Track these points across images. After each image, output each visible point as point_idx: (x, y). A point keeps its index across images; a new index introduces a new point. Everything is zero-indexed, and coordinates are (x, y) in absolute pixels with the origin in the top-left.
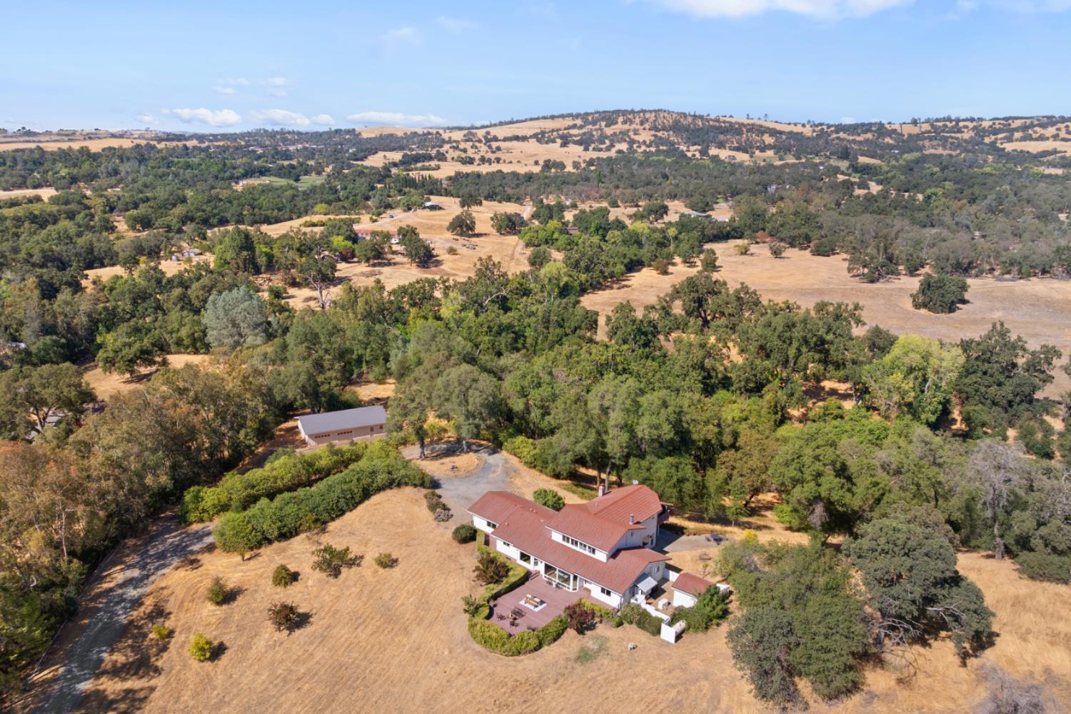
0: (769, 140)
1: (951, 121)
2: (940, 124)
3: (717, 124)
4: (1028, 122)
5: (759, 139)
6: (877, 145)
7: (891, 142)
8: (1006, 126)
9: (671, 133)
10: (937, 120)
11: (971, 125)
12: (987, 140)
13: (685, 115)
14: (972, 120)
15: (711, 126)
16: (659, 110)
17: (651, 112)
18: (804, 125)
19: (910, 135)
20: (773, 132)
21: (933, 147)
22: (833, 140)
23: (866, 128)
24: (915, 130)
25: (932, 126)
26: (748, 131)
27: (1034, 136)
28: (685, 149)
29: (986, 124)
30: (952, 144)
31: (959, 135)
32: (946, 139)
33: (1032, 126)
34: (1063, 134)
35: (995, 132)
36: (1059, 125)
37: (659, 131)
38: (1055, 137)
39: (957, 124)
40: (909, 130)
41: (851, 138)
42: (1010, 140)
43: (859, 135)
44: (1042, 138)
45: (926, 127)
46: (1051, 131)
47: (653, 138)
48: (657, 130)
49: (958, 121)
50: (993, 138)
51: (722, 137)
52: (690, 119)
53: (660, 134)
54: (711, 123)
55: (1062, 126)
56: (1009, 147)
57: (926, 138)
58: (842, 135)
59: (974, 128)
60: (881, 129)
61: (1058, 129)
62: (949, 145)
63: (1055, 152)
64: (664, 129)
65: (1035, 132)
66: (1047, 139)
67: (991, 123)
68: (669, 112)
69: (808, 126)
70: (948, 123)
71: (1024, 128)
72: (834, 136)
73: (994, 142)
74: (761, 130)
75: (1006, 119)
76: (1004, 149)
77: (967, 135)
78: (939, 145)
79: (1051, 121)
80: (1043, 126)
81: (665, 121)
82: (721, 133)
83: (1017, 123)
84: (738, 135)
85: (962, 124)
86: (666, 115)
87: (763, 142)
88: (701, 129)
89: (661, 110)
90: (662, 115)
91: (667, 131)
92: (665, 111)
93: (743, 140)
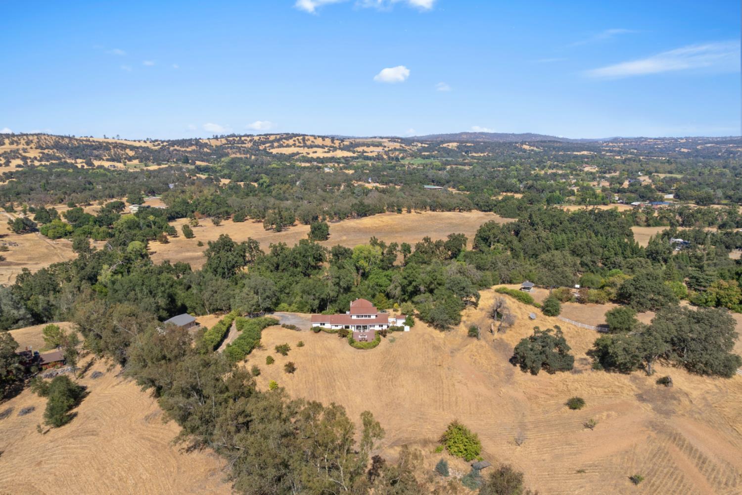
0: (131, 153)
1: (237, 137)
2: (231, 139)
3: (89, 144)
4: (278, 137)
5: (123, 152)
6: (201, 153)
7: (208, 151)
8: (266, 139)
9: (55, 151)
10: (229, 136)
11: (248, 139)
12: (261, 148)
13: (63, 137)
14: (248, 136)
16: (39, 134)
17: (33, 135)
18: (145, 142)
19: (216, 146)
20: (132, 148)
21: (234, 153)
22: (173, 151)
23: (190, 142)
24: (218, 143)
25: (227, 140)
26: (114, 147)
27: (285, 145)
28: (73, 162)
29: (256, 138)
30: (244, 150)
31: (243, 145)
32: (239, 148)
33: (281, 139)
34: (297, 143)
35: (264, 143)
36: (294, 139)
37: (45, 149)
38: (295, 145)
39: (240, 138)
40: (214, 143)
41: (183, 149)
42: (272, 147)
43: (187, 147)
44: (288, 146)
45: (224, 141)
46: (291, 142)
47: (41, 155)
48: (42, 148)
49: (240, 137)
50: (264, 146)
51: (96, 152)
52: (67, 140)
53: (46, 151)
54: (84, 142)
55: (296, 139)
56: (274, 151)
57: (227, 148)
58: (176, 147)
59: (251, 141)
60: (197, 142)
61: (294, 141)
62: (242, 152)
63: (298, 153)
64: (48, 147)
65: (284, 143)
66: (291, 146)
67: (258, 138)
68: (48, 136)
69: (148, 142)
70: (235, 138)
71: (278, 140)
72: (172, 148)
73: (265, 149)
74: (122, 147)
75: (265, 135)
76: (272, 153)
77: (249, 145)
78: (237, 152)
79: (289, 136)
80: (287, 139)
81: (47, 142)
82: (95, 149)
83: (272, 138)
84: (107, 150)
85: (243, 138)
86: (46, 137)
87: (127, 154)
88: (78, 147)
89: (41, 134)
90: (43, 137)
91: (51, 149)
92: (44, 135)
93: (113, 153)
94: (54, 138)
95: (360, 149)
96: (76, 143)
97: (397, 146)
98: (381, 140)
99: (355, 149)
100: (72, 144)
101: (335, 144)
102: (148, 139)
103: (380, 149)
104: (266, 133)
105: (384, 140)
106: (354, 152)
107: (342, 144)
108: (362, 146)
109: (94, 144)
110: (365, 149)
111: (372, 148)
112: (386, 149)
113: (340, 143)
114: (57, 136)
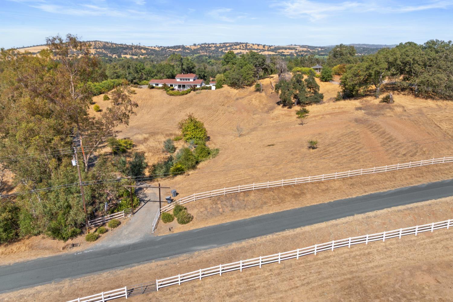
0: (144, 51)
1: (207, 45)
2: (203, 45)
3: (122, 46)
4: (231, 44)
5: (140, 51)
6: (184, 53)
7: (188, 51)
9: (103, 50)
10: (202, 44)
11: (213, 46)
13: (107, 43)
14: (213, 44)
15: (120, 47)
16: (96, 41)
17: (92, 42)
18: (155, 47)
19: (194, 49)
20: (145, 49)
21: (203, 53)
22: (168, 51)
23: (179, 47)
24: (196, 48)
25: (201, 46)
26: (135, 48)
27: (234, 48)
28: (111, 55)
29: (218, 45)
30: (209, 51)
31: (211, 49)
32: (207, 50)
33: (232, 45)
34: (242, 48)
35: (222, 48)
36: (240, 45)
37: (98, 49)
38: (240, 49)
39: (209, 45)
40: (193, 48)
41: (174, 50)
42: (226, 49)
43: (177, 49)
45: (199, 47)
46: (238, 47)
47: (95, 52)
48: (96, 49)
49: (209, 44)
50: (221, 49)
51: (125, 51)
53: (98, 50)
54: (119, 46)
55: (241, 45)
57: (200, 50)
58: (170, 49)
59: (215, 47)
60: (183, 47)
61: (240, 46)
62: (208, 52)
63: (241, 53)
64: (99, 48)
65: (234, 47)
66: (238, 49)
67: (219, 45)
68: (100, 42)
69: (156, 48)
70: (206, 45)
71: (230, 46)
72: (168, 50)
73: (222, 50)
74: (140, 48)
75: (224, 43)
76: (225, 53)
77: (213, 49)
78: (205, 52)
80: (236, 45)
81: (99, 45)
82: (124, 49)
83: (228, 45)
84: (131, 50)
85: (210, 45)
86: (99, 43)
87: (142, 52)
88: (116, 48)
89: (97, 41)
90: (97, 43)
91: (101, 49)
92: (98, 41)
93: (134, 52)
94: (103, 43)
95: (281, 51)
96: (114, 46)
97: (305, 49)
98: (295, 46)
99: (277, 51)
100: (113, 46)
101: (265, 48)
102: (156, 46)
103: (293, 51)
104: (224, 42)
105: (297, 46)
106: (276, 52)
107: (269, 48)
108: (281, 49)
109: (124, 46)
110: (284, 51)
111: (288, 50)
112: (297, 51)
113: (268, 48)
114: (105, 42)
